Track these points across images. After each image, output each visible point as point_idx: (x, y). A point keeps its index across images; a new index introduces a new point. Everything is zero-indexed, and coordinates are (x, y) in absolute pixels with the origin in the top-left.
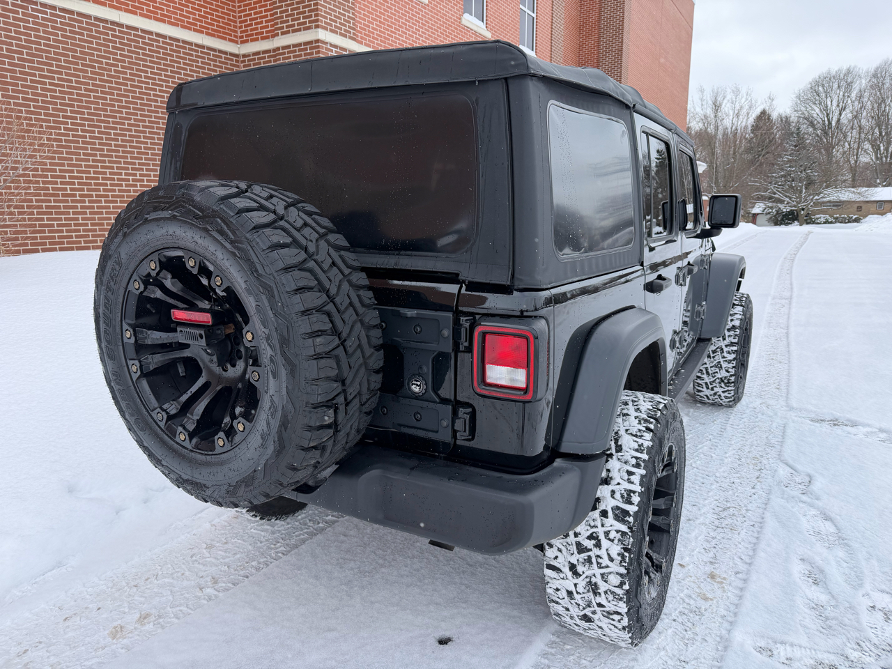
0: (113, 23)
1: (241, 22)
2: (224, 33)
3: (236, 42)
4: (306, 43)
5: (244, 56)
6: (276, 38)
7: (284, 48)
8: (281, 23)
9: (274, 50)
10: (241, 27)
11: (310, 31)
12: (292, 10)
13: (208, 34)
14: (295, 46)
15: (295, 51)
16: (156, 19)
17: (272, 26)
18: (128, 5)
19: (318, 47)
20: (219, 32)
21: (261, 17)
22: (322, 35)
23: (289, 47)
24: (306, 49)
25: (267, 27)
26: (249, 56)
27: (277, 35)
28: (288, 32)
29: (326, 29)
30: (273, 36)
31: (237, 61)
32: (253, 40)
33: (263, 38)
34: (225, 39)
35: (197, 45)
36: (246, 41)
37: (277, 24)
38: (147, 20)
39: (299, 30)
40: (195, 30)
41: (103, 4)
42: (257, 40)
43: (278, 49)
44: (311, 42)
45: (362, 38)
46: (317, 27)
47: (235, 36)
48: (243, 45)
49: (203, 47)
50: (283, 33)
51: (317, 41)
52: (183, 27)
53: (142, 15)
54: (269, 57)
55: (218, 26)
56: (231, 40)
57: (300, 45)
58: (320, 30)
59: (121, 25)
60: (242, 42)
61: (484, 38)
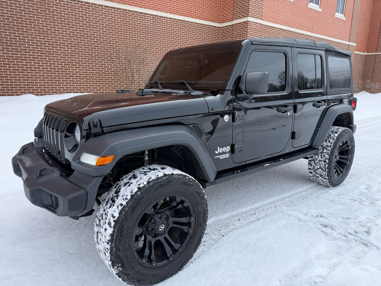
0: (183, 21)
1: (222, 16)
2: (216, 20)
3: (220, 23)
4: (243, 22)
5: (222, 27)
6: (233, 21)
7: (236, 24)
8: (236, 15)
9: (232, 25)
10: (222, 17)
11: (245, 18)
12: (240, 11)
13: (211, 21)
14: (239, 23)
15: (239, 25)
16: (196, 18)
17: (232, 17)
18: (187, 14)
19: (248, 23)
20: (215, 20)
21: (229, 14)
22: (250, 19)
23: (237, 24)
24: (243, 24)
25: (231, 17)
26: (224, 27)
27: (234, 20)
28: (238, 19)
29: (251, 17)
30: (232, 20)
31: (219, 29)
32: (225, 22)
33: (229, 21)
34: (216, 22)
35: (207, 25)
36: (223, 22)
37: (234, 16)
38: (193, 18)
39: (242, 18)
40: (207, 20)
42: (227, 22)
43: (234, 24)
44: (245, 22)
45: (264, 18)
46: (248, 16)
47: (220, 21)
49: (209, 26)
50: (236, 19)
51: (247, 21)
52: (203, 19)
53: (191, 17)
54: (230, 27)
55: (214, 18)
56: (218, 22)
57: (241, 23)
58: (249, 17)
59: (185, 21)
60: (222, 23)
61: (318, 12)
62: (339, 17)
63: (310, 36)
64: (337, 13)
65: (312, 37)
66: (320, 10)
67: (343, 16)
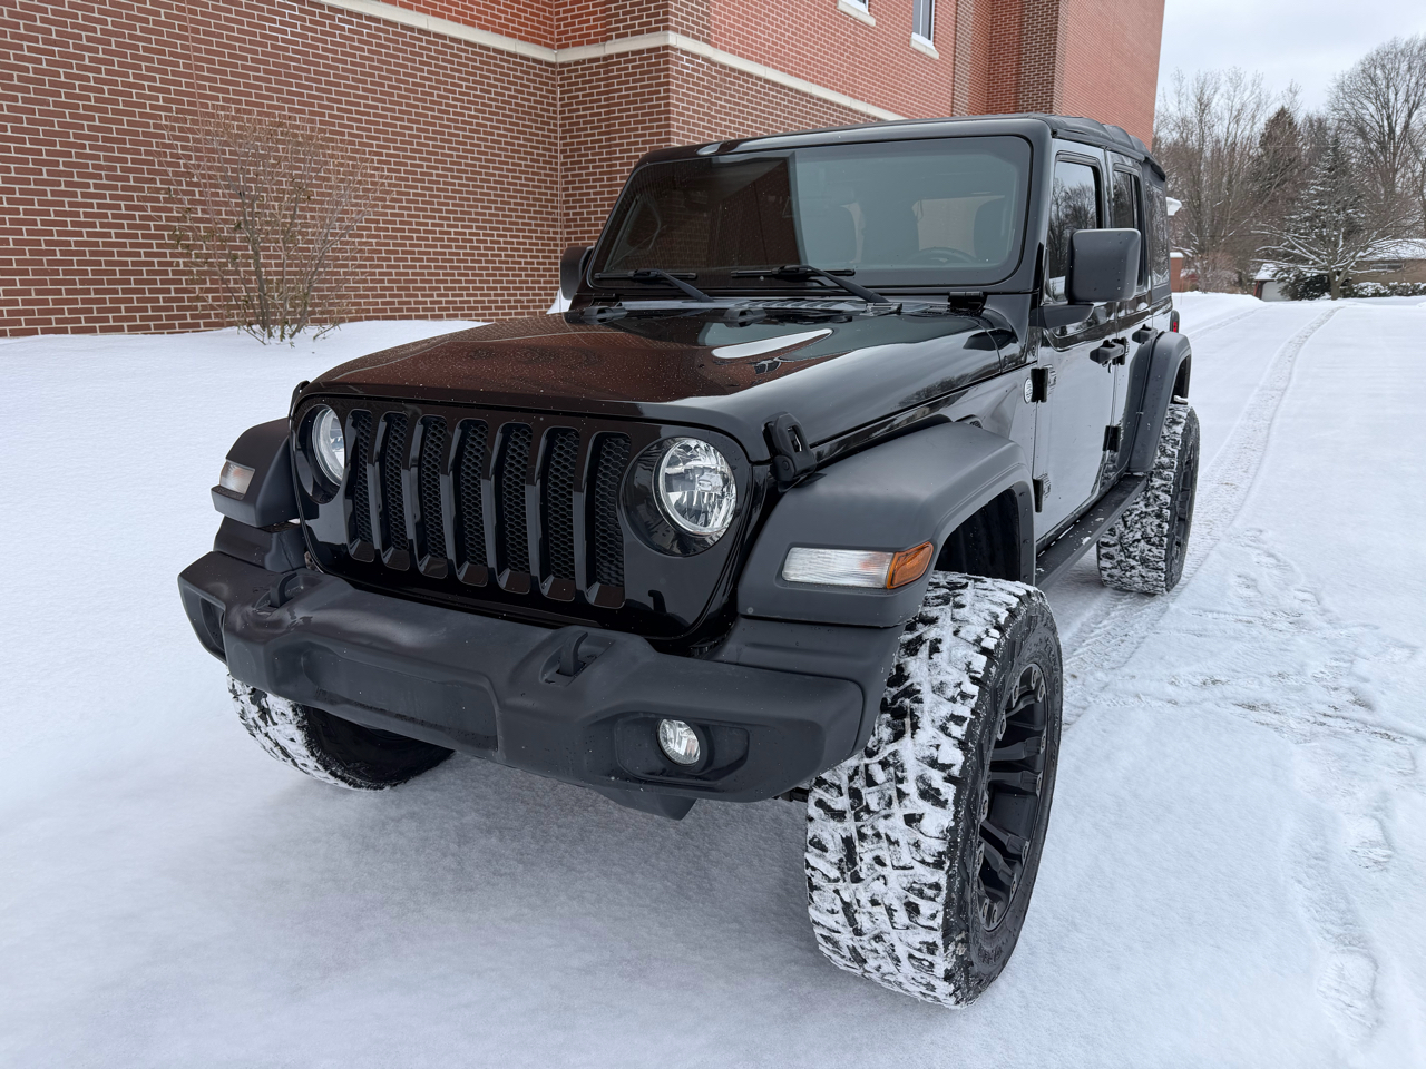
0: (421, 31)
1: (558, 20)
2: (539, 36)
3: (552, 47)
4: (649, 50)
5: (562, 65)
6: (609, 42)
7: (619, 55)
8: (616, 22)
9: (605, 58)
10: (558, 27)
11: (657, 33)
12: (632, 6)
13: (521, 38)
14: (634, 53)
15: (635, 60)
16: (466, 23)
17: (602, 26)
18: (435, 6)
19: (667, 55)
20: (533, 34)
21: (587, 14)
22: (674, 39)
23: (626, 54)
24: (650, 58)
25: (596, 27)
26: (569, 65)
27: (610, 38)
28: (625, 35)
29: (676, 30)
30: (605, 40)
31: (553, 73)
32: (574, 45)
33: (589, 42)
34: (539, 43)
35: (509, 54)
36: (566, 46)
37: (610, 23)
38: (456, 24)
39: (641, 32)
40: (508, 34)
41: (409, 7)
42: (581, 44)
43: (611, 57)
44: (657, 49)
45: (716, 39)
46: (666, 28)
47: (552, 39)
48: (561, 51)
49: (515, 56)
50: (618, 36)
51: (666, 47)
52: (495, 31)
53: (450, 18)
54: (597, 67)
55: (532, 27)
56: (546, 45)
57: (641, 52)
58: (670, 33)
59: (427, 33)
60: (560, 47)
61: (866, 26)
62: (923, 50)
63: (850, 110)
64: (914, 36)
65: (856, 112)
66: (872, 21)
67: (930, 44)
